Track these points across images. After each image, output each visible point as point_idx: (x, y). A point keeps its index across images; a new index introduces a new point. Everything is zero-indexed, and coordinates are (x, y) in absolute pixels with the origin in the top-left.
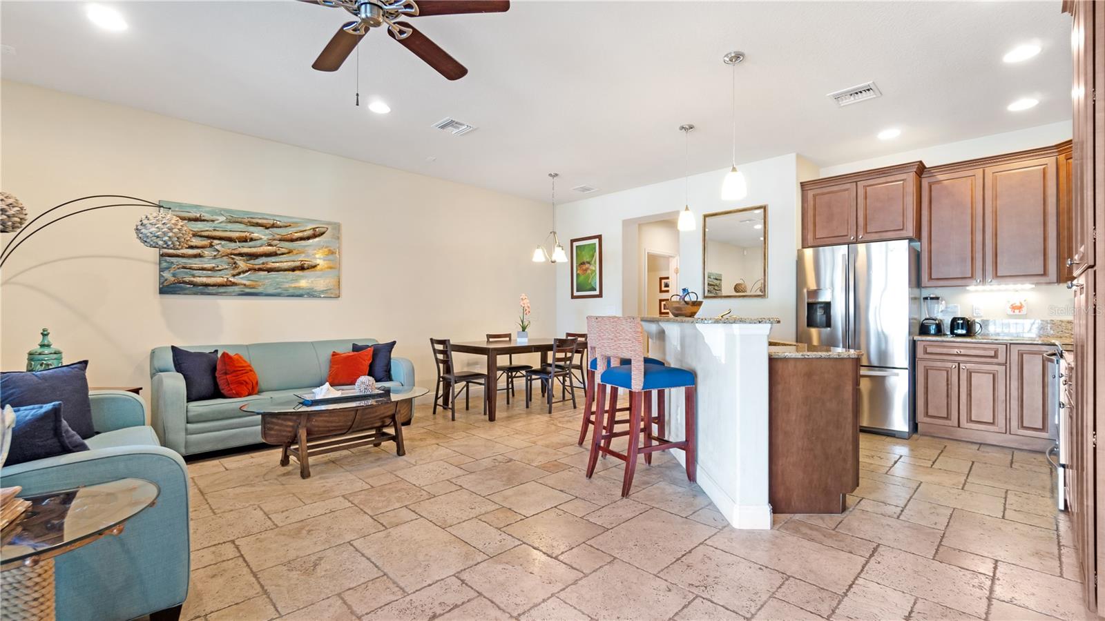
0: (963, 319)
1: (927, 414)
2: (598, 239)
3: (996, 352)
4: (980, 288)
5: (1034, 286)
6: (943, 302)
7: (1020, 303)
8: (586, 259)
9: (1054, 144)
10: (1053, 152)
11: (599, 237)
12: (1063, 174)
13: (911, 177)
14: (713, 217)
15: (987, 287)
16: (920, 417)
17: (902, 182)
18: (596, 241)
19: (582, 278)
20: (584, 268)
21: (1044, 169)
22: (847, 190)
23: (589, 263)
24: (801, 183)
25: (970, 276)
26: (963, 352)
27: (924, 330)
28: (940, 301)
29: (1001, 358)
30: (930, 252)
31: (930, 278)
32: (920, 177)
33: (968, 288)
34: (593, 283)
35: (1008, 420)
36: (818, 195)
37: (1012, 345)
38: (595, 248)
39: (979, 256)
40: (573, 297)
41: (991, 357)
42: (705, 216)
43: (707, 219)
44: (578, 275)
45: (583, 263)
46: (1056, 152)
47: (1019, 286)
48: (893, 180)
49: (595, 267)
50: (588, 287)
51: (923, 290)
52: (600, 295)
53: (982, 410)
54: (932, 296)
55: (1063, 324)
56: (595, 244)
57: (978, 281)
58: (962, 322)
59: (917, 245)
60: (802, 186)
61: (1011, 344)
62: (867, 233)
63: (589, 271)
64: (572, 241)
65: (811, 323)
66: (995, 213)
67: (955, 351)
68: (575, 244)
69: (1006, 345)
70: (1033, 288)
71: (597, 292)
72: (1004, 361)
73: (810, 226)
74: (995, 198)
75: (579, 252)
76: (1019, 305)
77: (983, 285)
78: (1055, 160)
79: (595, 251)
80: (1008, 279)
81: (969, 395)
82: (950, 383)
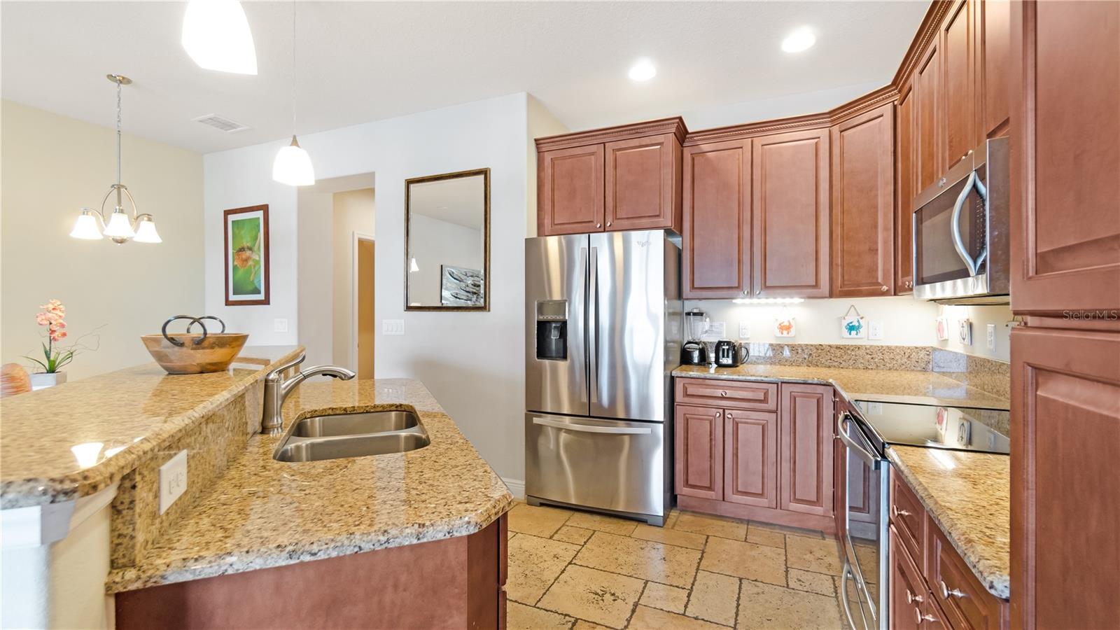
0: (728, 343)
1: (687, 484)
2: (262, 212)
3: (766, 394)
4: (747, 301)
5: (802, 300)
6: (708, 320)
7: (789, 322)
8: (246, 242)
9: (827, 111)
10: (826, 122)
11: (265, 208)
12: (836, 151)
13: (670, 139)
14: (420, 184)
15: (755, 301)
16: (681, 489)
17: (659, 147)
18: (260, 214)
19: (241, 272)
20: (244, 257)
21: (816, 143)
22: (593, 154)
23: (250, 249)
24: (536, 140)
25: (737, 285)
26: (729, 393)
27: (686, 358)
28: (704, 317)
29: (771, 405)
30: (693, 250)
31: (693, 287)
32: (682, 146)
33: (734, 301)
34: (255, 282)
35: (778, 489)
36: (557, 159)
37: (783, 385)
38: (259, 226)
39: (746, 258)
40: (228, 303)
41: (760, 401)
42: (409, 182)
43: (412, 186)
44: (235, 268)
45: (242, 250)
46: (830, 122)
47: (788, 300)
48: (648, 142)
49: (260, 257)
50: (250, 288)
51: (686, 302)
52: (266, 301)
53: (750, 477)
54: (695, 311)
55: (832, 351)
56: (259, 218)
57: (746, 293)
58: (727, 347)
59: (677, 240)
60: (537, 144)
61: (782, 383)
62: (617, 219)
63: (251, 263)
64: (227, 213)
65: (542, 352)
66: (764, 199)
67: (719, 393)
68: (231, 218)
69: (777, 384)
70: (802, 303)
71: (261, 297)
72: (775, 408)
73: (547, 206)
74: (764, 180)
75: (237, 232)
76: (788, 324)
77: (751, 298)
78: (828, 132)
79: (259, 231)
80: (778, 291)
81: (736, 455)
82: (713, 437)
